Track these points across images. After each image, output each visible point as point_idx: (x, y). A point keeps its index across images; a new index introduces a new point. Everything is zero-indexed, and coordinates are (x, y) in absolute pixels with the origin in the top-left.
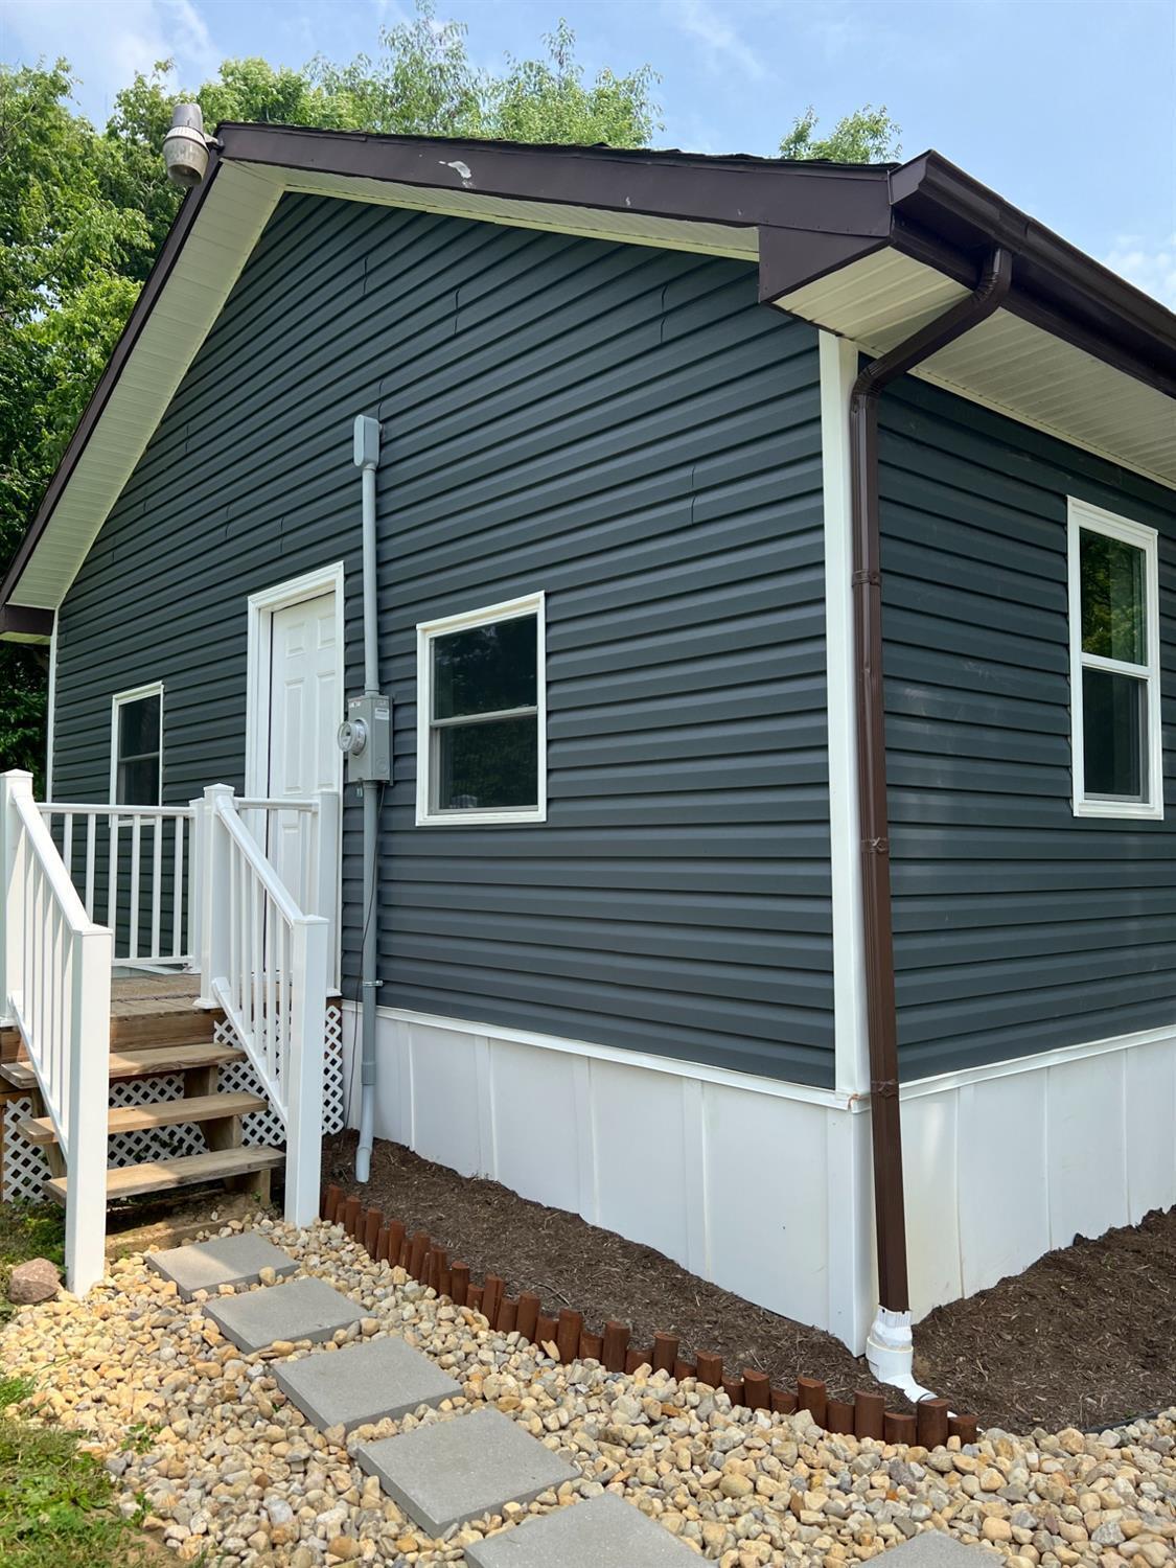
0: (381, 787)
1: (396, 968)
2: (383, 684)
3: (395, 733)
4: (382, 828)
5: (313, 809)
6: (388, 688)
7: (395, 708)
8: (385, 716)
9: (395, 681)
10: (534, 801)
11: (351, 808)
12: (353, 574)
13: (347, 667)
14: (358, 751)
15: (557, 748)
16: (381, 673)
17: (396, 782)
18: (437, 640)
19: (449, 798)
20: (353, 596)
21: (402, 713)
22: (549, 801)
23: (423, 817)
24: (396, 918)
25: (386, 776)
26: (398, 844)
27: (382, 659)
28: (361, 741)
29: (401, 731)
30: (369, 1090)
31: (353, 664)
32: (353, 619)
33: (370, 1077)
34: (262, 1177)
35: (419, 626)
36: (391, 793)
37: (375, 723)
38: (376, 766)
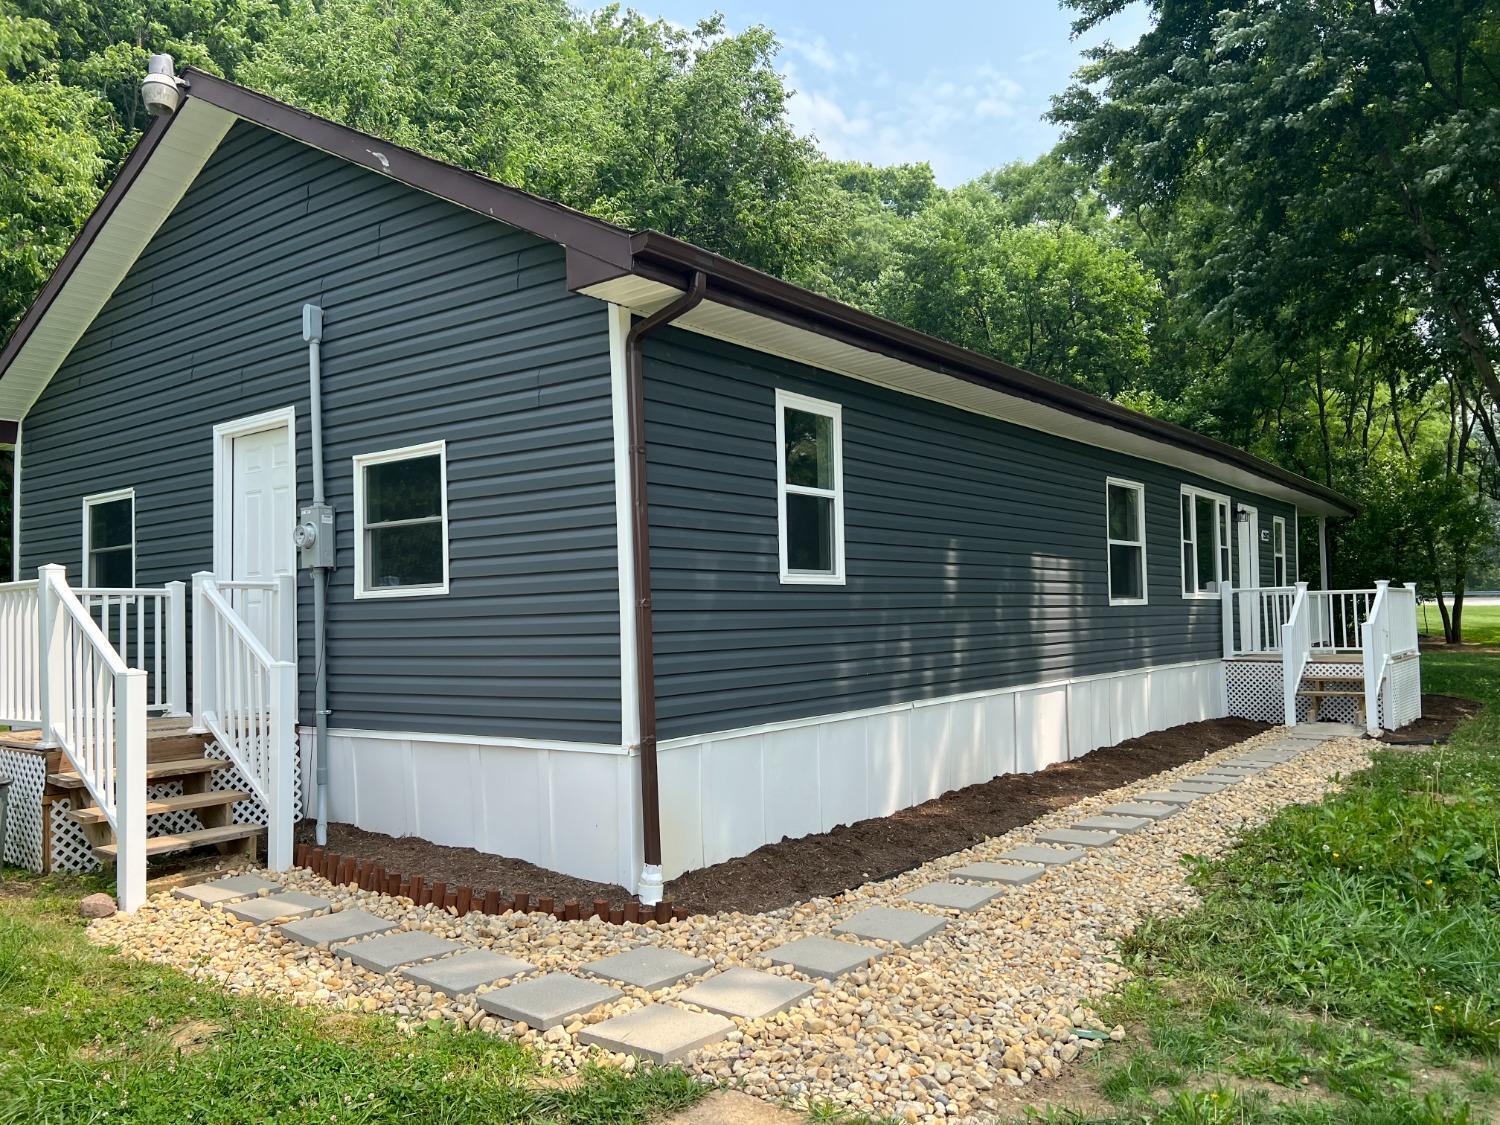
0: (326, 571)
1: (340, 701)
2: (328, 497)
3: (337, 533)
4: (328, 602)
5: (275, 588)
6: (331, 500)
7: (337, 515)
8: (330, 521)
9: (336, 494)
10: (440, 580)
11: (303, 586)
12: (302, 416)
13: (298, 484)
14: (310, 546)
15: (455, 545)
16: (326, 490)
17: (338, 568)
18: (368, 467)
19: (379, 578)
20: (303, 432)
21: (342, 519)
22: (451, 580)
23: (359, 592)
24: (340, 665)
25: (330, 563)
26: (341, 612)
27: (326, 479)
28: (312, 538)
29: (341, 533)
30: (323, 788)
31: (303, 481)
32: (303, 448)
33: (323, 779)
34: (250, 841)
35: (354, 457)
36: (335, 575)
37: (322, 526)
38: (323, 557)
